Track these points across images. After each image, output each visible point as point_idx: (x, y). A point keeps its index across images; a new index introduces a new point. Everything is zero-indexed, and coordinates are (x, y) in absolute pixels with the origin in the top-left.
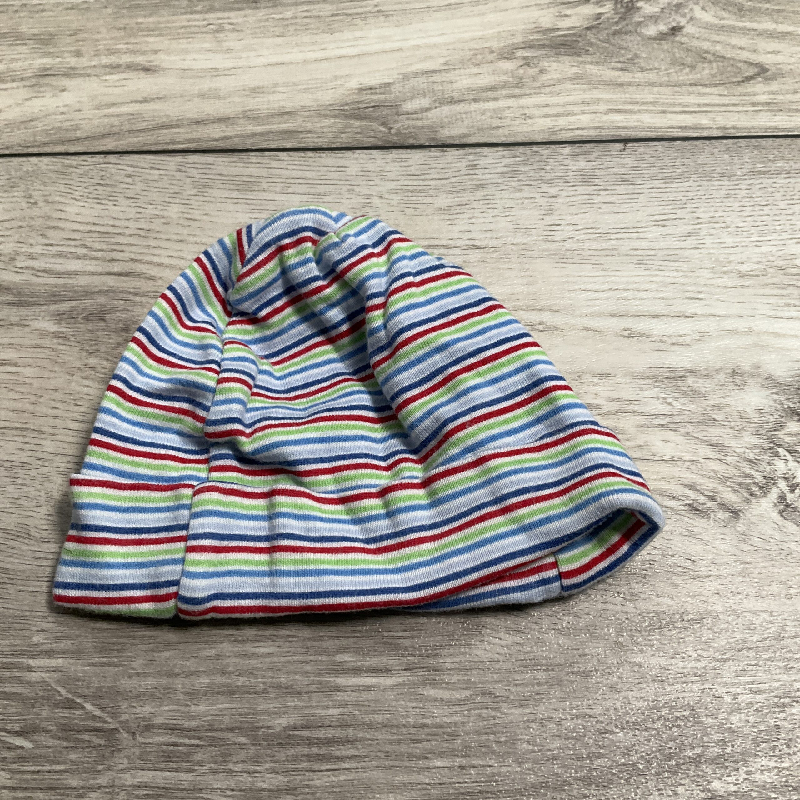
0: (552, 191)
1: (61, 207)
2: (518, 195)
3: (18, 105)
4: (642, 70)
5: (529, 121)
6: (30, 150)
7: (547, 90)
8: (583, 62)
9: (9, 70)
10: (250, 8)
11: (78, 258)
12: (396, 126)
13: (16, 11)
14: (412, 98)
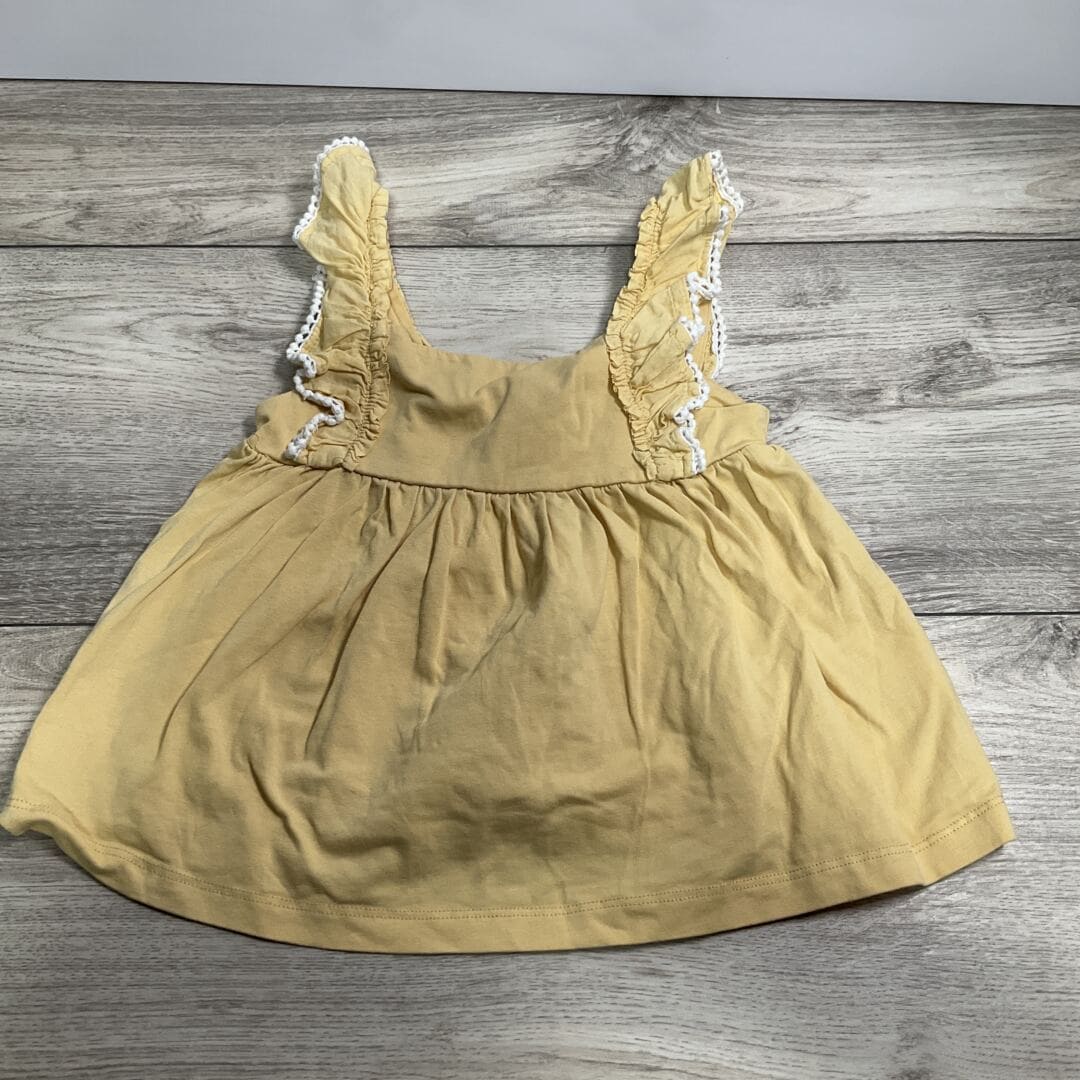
0: (559, 277)
1: (269, 281)
2: (541, 279)
3: (238, 212)
4: (626, 196)
5: (552, 231)
6: (248, 244)
7: (565, 209)
8: (590, 191)
9: (228, 187)
10: (380, 145)
11: (283, 313)
12: (471, 232)
13: (227, 142)
14: (482, 213)
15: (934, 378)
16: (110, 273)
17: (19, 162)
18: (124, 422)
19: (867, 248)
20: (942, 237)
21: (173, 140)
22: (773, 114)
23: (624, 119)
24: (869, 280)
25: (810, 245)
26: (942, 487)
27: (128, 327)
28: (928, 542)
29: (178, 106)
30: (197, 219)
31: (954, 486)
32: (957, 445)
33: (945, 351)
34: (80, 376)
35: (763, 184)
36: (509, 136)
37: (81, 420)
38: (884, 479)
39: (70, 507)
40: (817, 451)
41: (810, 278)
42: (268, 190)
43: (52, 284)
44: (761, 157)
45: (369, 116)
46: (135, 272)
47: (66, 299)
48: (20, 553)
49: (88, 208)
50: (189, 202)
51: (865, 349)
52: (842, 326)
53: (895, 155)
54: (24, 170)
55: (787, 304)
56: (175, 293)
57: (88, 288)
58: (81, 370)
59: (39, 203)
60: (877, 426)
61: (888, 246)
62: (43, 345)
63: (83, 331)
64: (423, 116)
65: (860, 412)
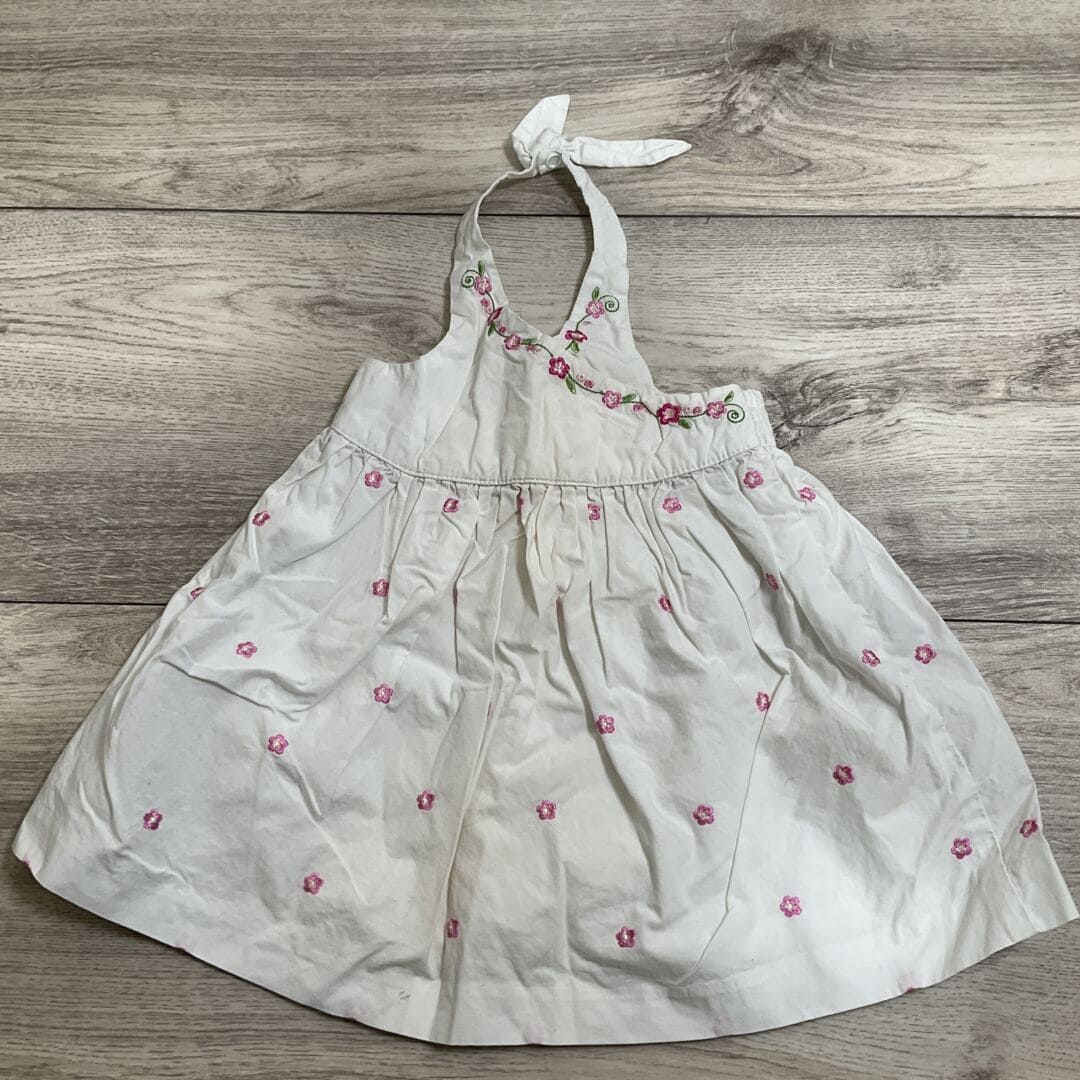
15: (1044, 369)
16: (210, 240)
17: (115, 116)
18: (227, 400)
19: (982, 224)
20: (1060, 213)
21: (267, 93)
22: (891, 70)
23: (731, 73)
24: (982, 259)
25: (920, 219)
26: (1045, 487)
27: (228, 298)
28: (1026, 546)
29: (272, 55)
30: (294, 182)
31: (1057, 487)
32: (1064, 442)
33: (1056, 340)
34: (183, 350)
35: (877, 149)
36: (611, 91)
37: (186, 396)
38: (985, 477)
39: (178, 486)
40: (918, 446)
41: (920, 256)
42: (364, 150)
43: (152, 250)
44: (875, 119)
45: (467, 67)
46: (234, 238)
47: (165, 266)
48: (133, 532)
49: (185, 168)
50: (286, 163)
51: (974, 336)
52: (950, 310)
53: (1017, 118)
54: (120, 125)
55: (895, 284)
56: (274, 262)
57: (188, 255)
58: (183, 343)
59: (136, 162)
60: (982, 419)
61: (1004, 221)
62: (144, 315)
63: (185, 300)
64: (521, 68)
65: (965, 405)
